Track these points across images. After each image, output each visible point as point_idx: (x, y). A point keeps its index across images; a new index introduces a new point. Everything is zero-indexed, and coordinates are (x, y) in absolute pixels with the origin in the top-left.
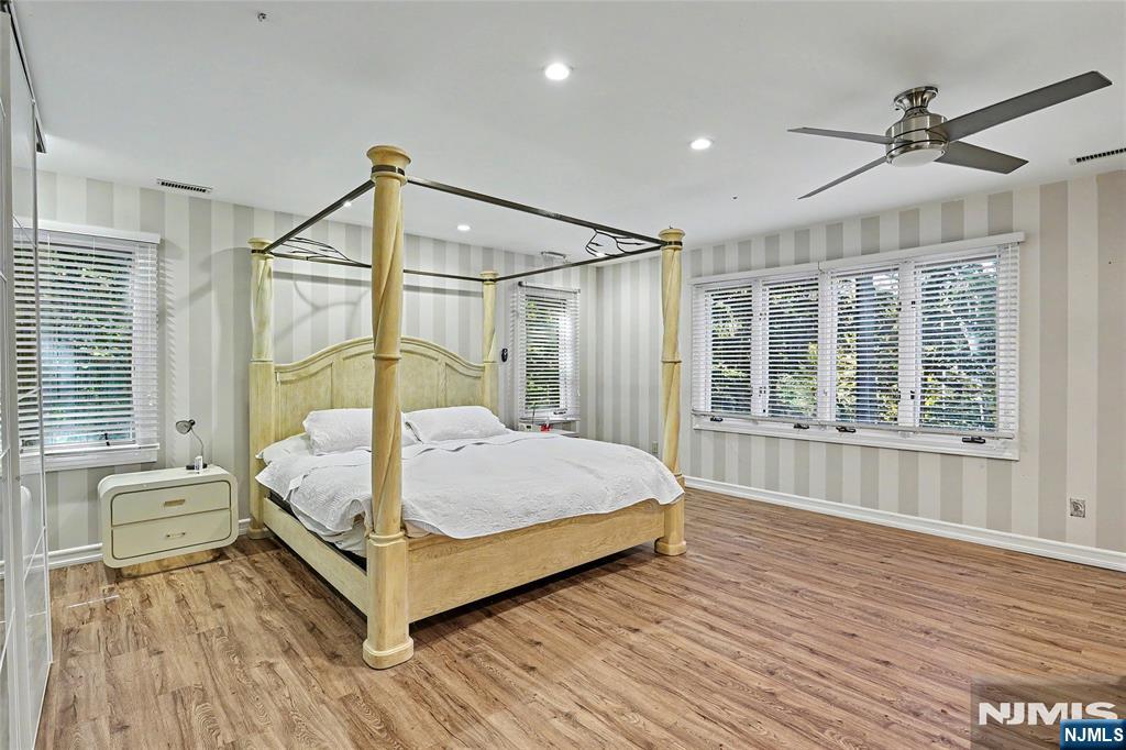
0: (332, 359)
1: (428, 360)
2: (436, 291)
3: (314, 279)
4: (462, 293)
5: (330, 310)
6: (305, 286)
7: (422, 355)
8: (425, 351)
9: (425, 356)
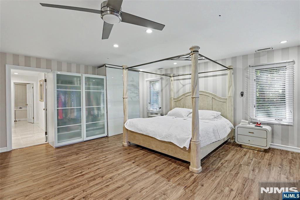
0: (183, 97)
1: (207, 96)
2: (213, 76)
3: (183, 79)
4: (222, 75)
5: (186, 86)
6: (181, 81)
7: (204, 95)
8: (205, 94)
9: (206, 95)
